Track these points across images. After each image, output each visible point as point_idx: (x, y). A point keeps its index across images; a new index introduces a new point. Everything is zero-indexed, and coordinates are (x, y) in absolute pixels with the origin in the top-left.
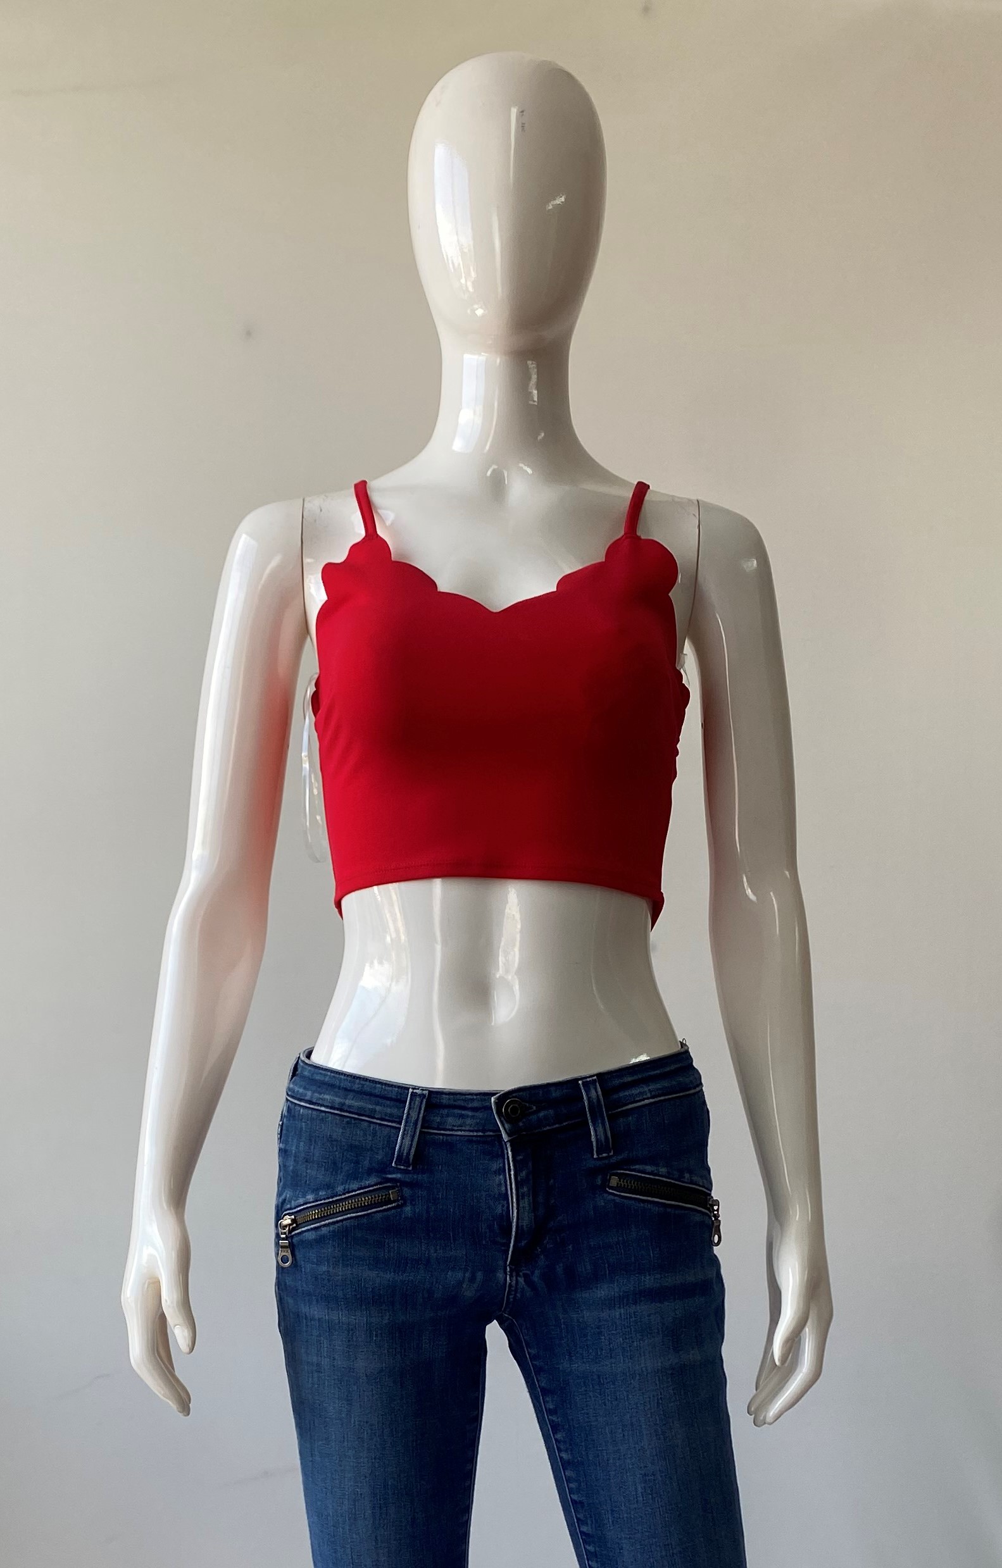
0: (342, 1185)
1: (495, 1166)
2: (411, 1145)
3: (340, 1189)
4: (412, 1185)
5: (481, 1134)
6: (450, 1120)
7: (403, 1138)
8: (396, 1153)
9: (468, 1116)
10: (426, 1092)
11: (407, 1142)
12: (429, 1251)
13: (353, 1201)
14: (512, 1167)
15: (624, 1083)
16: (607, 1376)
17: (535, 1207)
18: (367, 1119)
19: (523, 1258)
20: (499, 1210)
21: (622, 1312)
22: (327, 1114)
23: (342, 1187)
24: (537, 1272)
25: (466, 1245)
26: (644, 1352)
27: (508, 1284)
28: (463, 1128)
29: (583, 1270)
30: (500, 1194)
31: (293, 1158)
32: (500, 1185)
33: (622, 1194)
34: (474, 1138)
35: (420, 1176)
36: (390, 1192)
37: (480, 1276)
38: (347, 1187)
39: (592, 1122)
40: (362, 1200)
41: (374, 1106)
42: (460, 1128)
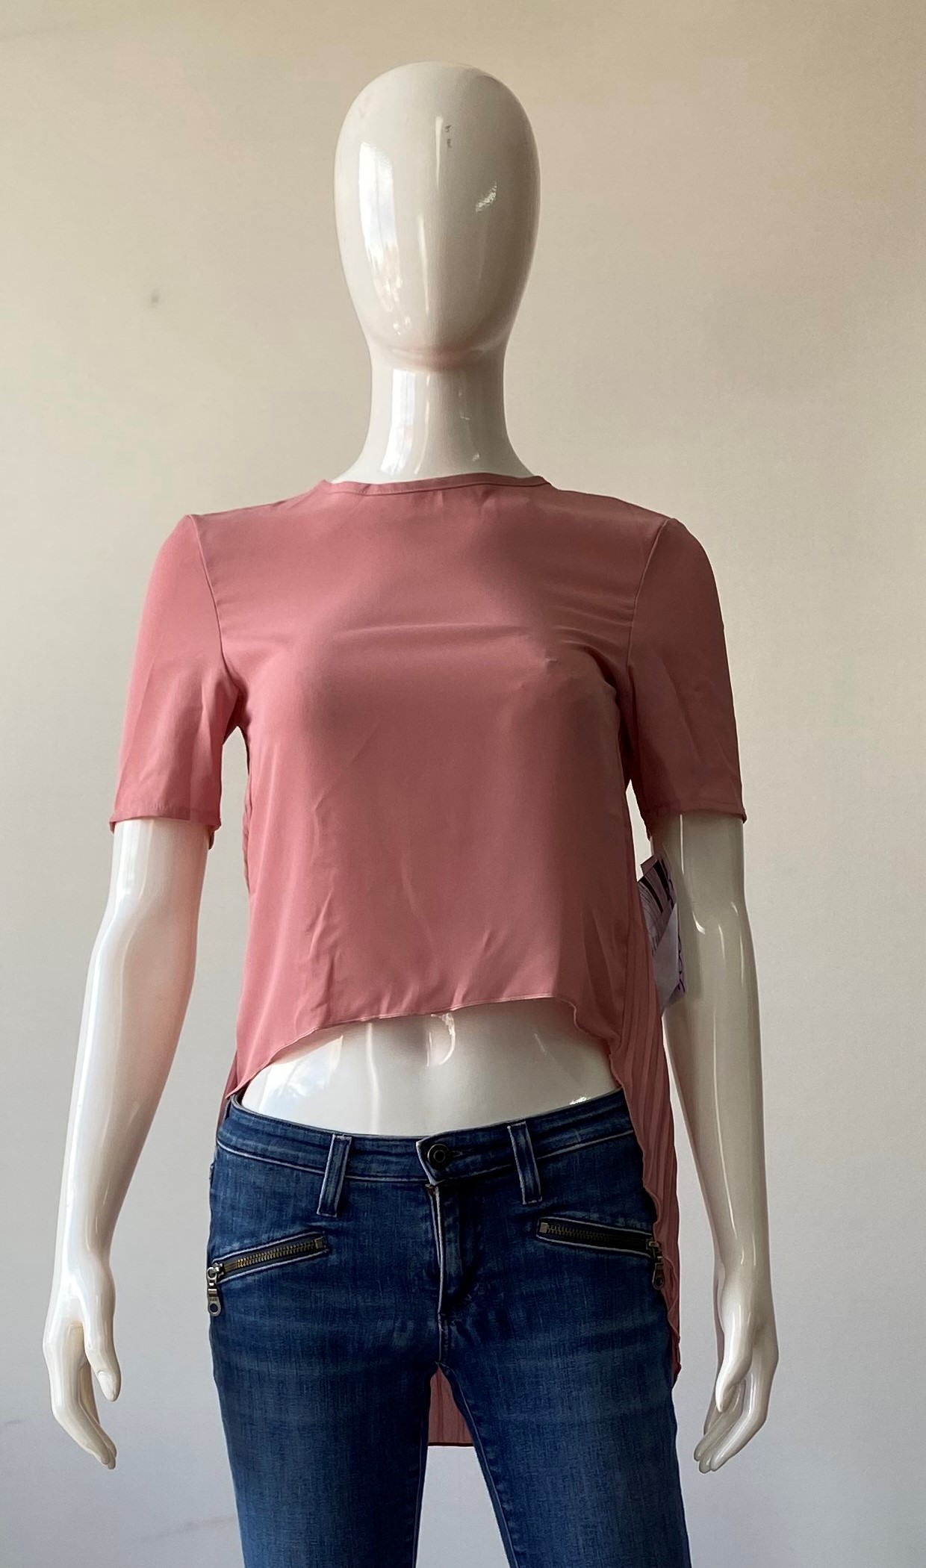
0: (266, 1233)
1: (422, 1212)
2: (336, 1193)
3: (264, 1237)
4: (336, 1232)
5: (405, 1180)
6: (374, 1166)
7: (327, 1186)
8: (320, 1200)
9: (392, 1162)
10: (350, 1138)
11: (331, 1189)
12: (357, 1302)
13: (278, 1250)
14: (439, 1213)
15: (554, 1128)
16: (547, 1426)
17: (463, 1252)
18: (289, 1165)
19: (453, 1305)
20: (427, 1258)
21: (559, 1361)
22: (252, 1161)
23: (267, 1235)
24: (469, 1321)
25: (395, 1294)
26: (583, 1403)
27: (440, 1333)
28: (388, 1174)
29: (516, 1317)
30: (427, 1241)
31: (221, 1205)
32: (426, 1232)
33: (553, 1241)
34: (399, 1185)
35: (345, 1224)
36: (315, 1240)
37: (410, 1324)
38: (271, 1235)
39: (520, 1168)
40: (286, 1249)
41: (297, 1152)
42: (383, 1175)
